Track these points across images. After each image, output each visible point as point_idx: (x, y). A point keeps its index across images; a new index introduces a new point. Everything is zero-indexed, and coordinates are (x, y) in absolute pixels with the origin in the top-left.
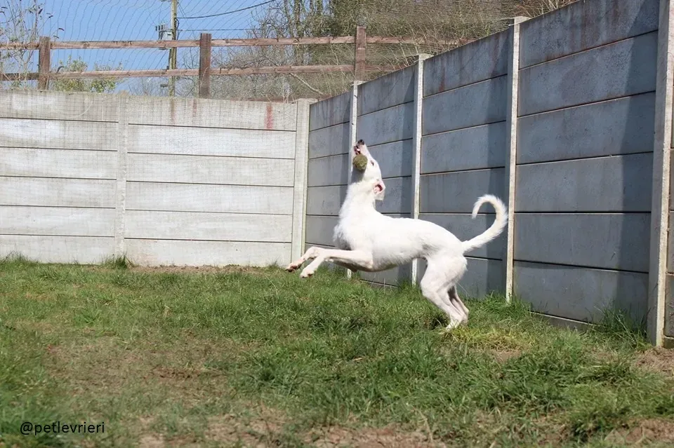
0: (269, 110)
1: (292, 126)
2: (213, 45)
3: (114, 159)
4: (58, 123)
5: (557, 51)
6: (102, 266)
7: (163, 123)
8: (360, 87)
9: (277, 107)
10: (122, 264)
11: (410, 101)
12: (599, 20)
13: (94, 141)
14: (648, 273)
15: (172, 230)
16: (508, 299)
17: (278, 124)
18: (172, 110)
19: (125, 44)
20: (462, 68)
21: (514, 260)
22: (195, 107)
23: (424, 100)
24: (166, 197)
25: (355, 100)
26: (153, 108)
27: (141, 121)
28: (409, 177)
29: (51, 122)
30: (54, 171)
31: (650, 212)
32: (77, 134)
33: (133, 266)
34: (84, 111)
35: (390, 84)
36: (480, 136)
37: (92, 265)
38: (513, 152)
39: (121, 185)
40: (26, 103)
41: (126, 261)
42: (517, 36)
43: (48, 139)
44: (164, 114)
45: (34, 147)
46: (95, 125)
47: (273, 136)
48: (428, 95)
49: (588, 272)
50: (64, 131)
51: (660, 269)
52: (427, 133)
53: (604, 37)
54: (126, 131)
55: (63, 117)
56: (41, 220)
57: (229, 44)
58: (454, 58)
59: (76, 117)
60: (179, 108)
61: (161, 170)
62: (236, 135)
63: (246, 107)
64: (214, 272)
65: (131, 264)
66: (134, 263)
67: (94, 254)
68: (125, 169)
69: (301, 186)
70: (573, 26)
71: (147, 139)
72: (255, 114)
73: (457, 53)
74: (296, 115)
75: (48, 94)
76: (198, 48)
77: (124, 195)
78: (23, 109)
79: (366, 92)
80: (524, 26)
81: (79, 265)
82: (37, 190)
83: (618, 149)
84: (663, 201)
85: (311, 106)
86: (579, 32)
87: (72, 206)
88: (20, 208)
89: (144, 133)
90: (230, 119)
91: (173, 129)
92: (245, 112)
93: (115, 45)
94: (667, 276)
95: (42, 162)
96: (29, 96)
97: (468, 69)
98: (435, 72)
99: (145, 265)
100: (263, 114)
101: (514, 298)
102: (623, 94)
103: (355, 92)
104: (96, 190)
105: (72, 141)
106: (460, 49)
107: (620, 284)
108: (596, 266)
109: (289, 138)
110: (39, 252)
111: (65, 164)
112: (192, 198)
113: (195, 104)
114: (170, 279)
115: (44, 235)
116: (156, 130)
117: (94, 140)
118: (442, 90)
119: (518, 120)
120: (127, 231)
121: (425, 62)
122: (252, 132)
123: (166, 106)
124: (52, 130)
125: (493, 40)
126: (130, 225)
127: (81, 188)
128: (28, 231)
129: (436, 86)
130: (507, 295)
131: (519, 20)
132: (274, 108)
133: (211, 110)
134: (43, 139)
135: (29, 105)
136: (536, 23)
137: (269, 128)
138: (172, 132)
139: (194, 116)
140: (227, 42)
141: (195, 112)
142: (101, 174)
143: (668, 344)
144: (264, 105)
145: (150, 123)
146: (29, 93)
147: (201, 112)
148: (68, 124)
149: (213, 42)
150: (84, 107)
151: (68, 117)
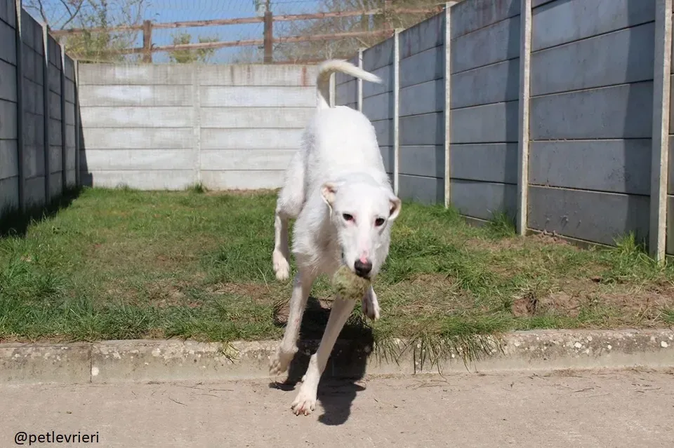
0: (305, 71)
2: (274, 20)
3: (191, 112)
4: (149, 87)
5: (470, 28)
6: (186, 191)
7: (226, 84)
8: (364, 52)
10: (199, 189)
11: (391, 64)
12: (492, 5)
14: (516, 184)
15: (235, 163)
16: (447, 207)
18: (232, 74)
19: (207, 23)
20: (420, 38)
21: (450, 178)
22: (249, 71)
23: (400, 62)
24: (231, 139)
25: (361, 62)
26: (218, 73)
27: (209, 82)
28: (391, 119)
29: (144, 87)
30: (148, 123)
31: (517, 142)
32: (163, 94)
33: (208, 191)
34: (167, 77)
35: (380, 50)
36: (431, 86)
37: (178, 191)
38: (448, 100)
39: (197, 131)
40: (125, 73)
41: (203, 187)
42: (448, 17)
43: (142, 100)
44: (226, 77)
45: (133, 105)
46: (176, 88)
47: (306, 91)
48: (403, 58)
49: (489, 186)
50: (154, 92)
51: (523, 182)
52: (401, 88)
53: (495, 18)
54: (199, 91)
55: (153, 83)
56: (138, 158)
57: (286, 19)
58: (416, 31)
59: (162, 82)
60: (237, 72)
61: (226, 119)
63: (287, 69)
64: (268, 192)
65: (206, 189)
66: (208, 188)
67: (179, 183)
68: (200, 119)
70: (478, 9)
71: (214, 96)
72: (294, 74)
73: (417, 29)
76: (263, 24)
77: (199, 138)
78: (123, 77)
79: (370, 54)
80: (453, 8)
81: (169, 191)
82: (136, 136)
83: (503, 98)
84: (524, 135)
86: (481, 12)
87: (163, 147)
88: (124, 151)
89: (213, 92)
90: (276, 79)
91: (233, 88)
92: (286, 74)
93: (200, 24)
94: (528, 186)
95: (138, 116)
96: (127, 69)
97: (423, 39)
98: (405, 41)
99: (216, 190)
100: (300, 75)
101: (450, 205)
102: (505, 59)
103: (361, 56)
104: (179, 136)
105: (159, 100)
106: (418, 25)
107: (506, 192)
108: (492, 180)
110: (138, 182)
111: (155, 117)
112: (249, 139)
113: (249, 69)
114: (226, 198)
115: (144, 169)
116: (222, 90)
117: (176, 99)
118: (409, 55)
119: (451, 77)
120: (202, 165)
121: (400, 35)
122: (292, 88)
123: (227, 72)
124: (145, 93)
125: (436, 19)
126: (204, 160)
127: (168, 135)
128: (131, 167)
129: (406, 52)
130: (446, 200)
131: (449, 5)
132: (308, 70)
133: (262, 73)
134: (139, 100)
135: (127, 74)
136: (459, 7)
137: (305, 84)
138: (232, 90)
139: (249, 78)
140: (285, 17)
141: (249, 75)
142: (182, 123)
143: (529, 233)
144: (301, 67)
145: (216, 84)
146: (127, 66)
147: (254, 74)
148: (156, 87)
149: (274, 18)
150: (167, 74)
151: (156, 83)
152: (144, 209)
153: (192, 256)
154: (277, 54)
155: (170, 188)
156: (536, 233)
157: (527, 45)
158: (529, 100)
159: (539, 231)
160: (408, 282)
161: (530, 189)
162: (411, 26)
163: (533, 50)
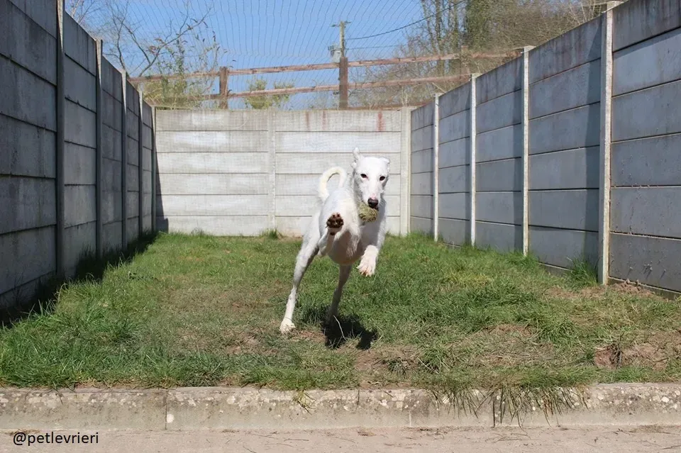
0: (380, 117)
1: (397, 128)
2: (350, 66)
3: (266, 158)
4: (224, 133)
5: (549, 72)
6: (260, 237)
7: (301, 130)
8: (440, 98)
9: (387, 114)
10: (274, 235)
11: (468, 109)
12: (571, 48)
13: (251, 146)
14: (598, 232)
15: (310, 209)
16: (525, 254)
17: (388, 126)
18: (308, 120)
19: (283, 69)
20: (498, 84)
21: (529, 225)
22: (324, 117)
23: (476, 108)
24: (305, 185)
25: (437, 108)
26: (293, 119)
27: (285, 128)
28: (468, 165)
29: (220, 133)
30: (223, 168)
31: (598, 189)
32: (239, 140)
33: (282, 237)
34: (243, 123)
35: (457, 96)
36: (509, 131)
37: (253, 237)
38: (526, 146)
39: (272, 177)
40: (201, 119)
41: (278, 233)
42: (526, 61)
43: (218, 145)
44: (301, 123)
45: (208, 151)
46: (251, 133)
47: (383, 137)
48: (480, 102)
50: (230, 138)
51: (605, 229)
52: (479, 133)
53: (574, 62)
54: (274, 137)
55: (228, 129)
57: (361, 65)
58: (493, 76)
59: (237, 128)
60: (312, 117)
61: (301, 164)
62: (355, 137)
63: (362, 115)
65: (281, 235)
66: (283, 234)
67: (253, 229)
68: (275, 165)
69: (406, 173)
70: (557, 54)
71: (289, 141)
72: (370, 120)
73: (494, 73)
74: (402, 119)
75: (217, 112)
76: (338, 70)
77: (274, 184)
78: (200, 123)
79: (444, 102)
80: (531, 52)
81: (243, 237)
82: (212, 182)
83: (583, 144)
85: (412, 112)
86: (560, 57)
87: (238, 193)
88: (200, 197)
89: (287, 138)
90: (351, 125)
91: (308, 134)
92: (362, 119)
93: (275, 70)
94: (610, 234)
95: (214, 161)
96: (204, 114)
97: (500, 84)
98: (482, 86)
99: (291, 236)
100: (375, 120)
101: (528, 253)
102: (585, 103)
103: (437, 102)
104: (255, 182)
105: (235, 146)
106: (496, 69)
107: (586, 240)
108: (573, 228)
109: (395, 138)
110: (214, 228)
111: (231, 163)
113: (324, 114)
115: (219, 215)
116: (296, 136)
118: (486, 100)
119: (529, 122)
120: (277, 211)
121: (477, 79)
122: (368, 134)
123: (303, 118)
124: (220, 139)
125: (514, 63)
126: (280, 206)
127: (244, 181)
128: (206, 213)
129: (483, 97)
130: (524, 250)
131: (528, 48)
132: (383, 115)
133: (337, 119)
134: (214, 145)
135: (204, 120)
136: (537, 51)
137: (380, 130)
138: (308, 136)
139: (324, 124)
140: (360, 63)
141: (324, 121)
142: (257, 169)
143: (611, 282)
144: (376, 113)
145: (291, 130)
146: (203, 112)
147: (329, 120)
148: (232, 133)
149: (349, 64)
150: (243, 121)
151: (232, 129)
152: (219, 255)
153: (267, 302)
154: (352, 100)
155: (245, 234)
156: (618, 282)
157: (608, 89)
158: (611, 146)
159: (622, 280)
160: (486, 332)
161: (611, 236)
162: (487, 71)
163: (614, 95)
